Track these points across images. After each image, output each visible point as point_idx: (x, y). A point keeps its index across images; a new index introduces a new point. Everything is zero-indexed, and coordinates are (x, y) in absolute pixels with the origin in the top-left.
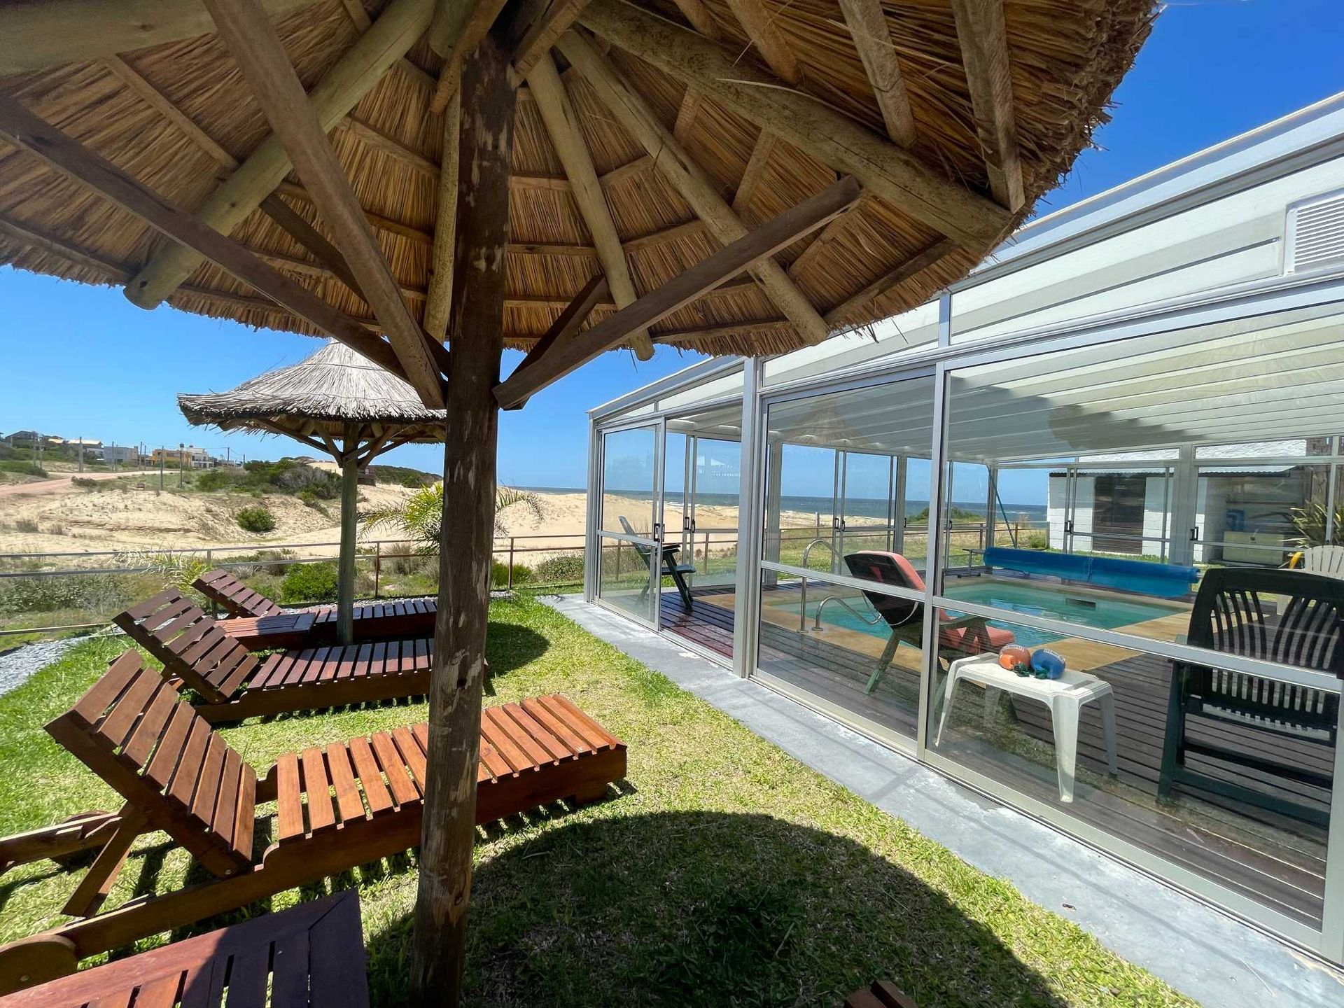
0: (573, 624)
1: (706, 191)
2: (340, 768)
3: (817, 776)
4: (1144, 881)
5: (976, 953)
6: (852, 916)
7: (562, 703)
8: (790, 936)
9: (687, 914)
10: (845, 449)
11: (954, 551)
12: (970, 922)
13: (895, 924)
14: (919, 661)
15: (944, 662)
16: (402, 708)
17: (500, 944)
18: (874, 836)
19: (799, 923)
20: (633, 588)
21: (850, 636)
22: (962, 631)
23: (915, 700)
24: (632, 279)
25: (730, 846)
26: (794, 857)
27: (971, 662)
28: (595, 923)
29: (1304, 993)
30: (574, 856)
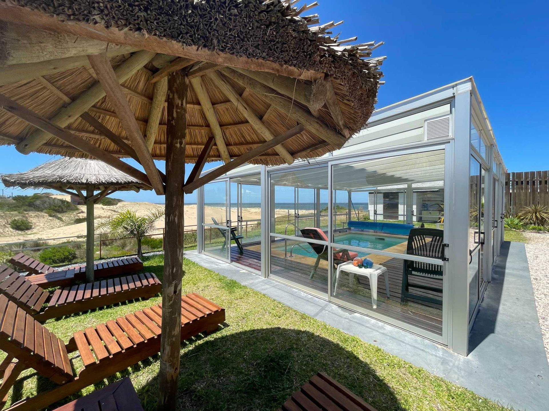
0: (194, 263)
1: (253, 116)
2: (104, 334)
3: (295, 311)
4: (396, 330)
5: (349, 360)
6: (310, 356)
7: (197, 296)
8: (290, 366)
9: (253, 365)
10: (298, 187)
11: (338, 222)
12: (346, 351)
13: (323, 356)
14: (327, 265)
15: (335, 265)
16: (124, 306)
17: (185, 389)
18: (316, 329)
19: (292, 362)
20: (217, 246)
21: (303, 258)
22: (341, 254)
23: (326, 280)
24: (224, 139)
25: (266, 340)
26: (289, 340)
27: (344, 265)
28: (220, 375)
29: (438, 355)
30: (208, 353)
